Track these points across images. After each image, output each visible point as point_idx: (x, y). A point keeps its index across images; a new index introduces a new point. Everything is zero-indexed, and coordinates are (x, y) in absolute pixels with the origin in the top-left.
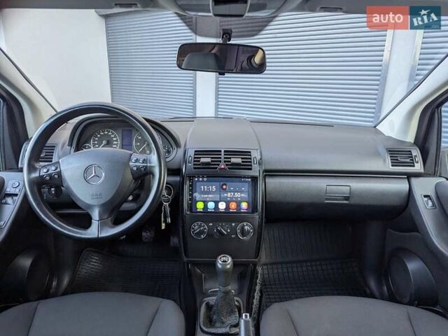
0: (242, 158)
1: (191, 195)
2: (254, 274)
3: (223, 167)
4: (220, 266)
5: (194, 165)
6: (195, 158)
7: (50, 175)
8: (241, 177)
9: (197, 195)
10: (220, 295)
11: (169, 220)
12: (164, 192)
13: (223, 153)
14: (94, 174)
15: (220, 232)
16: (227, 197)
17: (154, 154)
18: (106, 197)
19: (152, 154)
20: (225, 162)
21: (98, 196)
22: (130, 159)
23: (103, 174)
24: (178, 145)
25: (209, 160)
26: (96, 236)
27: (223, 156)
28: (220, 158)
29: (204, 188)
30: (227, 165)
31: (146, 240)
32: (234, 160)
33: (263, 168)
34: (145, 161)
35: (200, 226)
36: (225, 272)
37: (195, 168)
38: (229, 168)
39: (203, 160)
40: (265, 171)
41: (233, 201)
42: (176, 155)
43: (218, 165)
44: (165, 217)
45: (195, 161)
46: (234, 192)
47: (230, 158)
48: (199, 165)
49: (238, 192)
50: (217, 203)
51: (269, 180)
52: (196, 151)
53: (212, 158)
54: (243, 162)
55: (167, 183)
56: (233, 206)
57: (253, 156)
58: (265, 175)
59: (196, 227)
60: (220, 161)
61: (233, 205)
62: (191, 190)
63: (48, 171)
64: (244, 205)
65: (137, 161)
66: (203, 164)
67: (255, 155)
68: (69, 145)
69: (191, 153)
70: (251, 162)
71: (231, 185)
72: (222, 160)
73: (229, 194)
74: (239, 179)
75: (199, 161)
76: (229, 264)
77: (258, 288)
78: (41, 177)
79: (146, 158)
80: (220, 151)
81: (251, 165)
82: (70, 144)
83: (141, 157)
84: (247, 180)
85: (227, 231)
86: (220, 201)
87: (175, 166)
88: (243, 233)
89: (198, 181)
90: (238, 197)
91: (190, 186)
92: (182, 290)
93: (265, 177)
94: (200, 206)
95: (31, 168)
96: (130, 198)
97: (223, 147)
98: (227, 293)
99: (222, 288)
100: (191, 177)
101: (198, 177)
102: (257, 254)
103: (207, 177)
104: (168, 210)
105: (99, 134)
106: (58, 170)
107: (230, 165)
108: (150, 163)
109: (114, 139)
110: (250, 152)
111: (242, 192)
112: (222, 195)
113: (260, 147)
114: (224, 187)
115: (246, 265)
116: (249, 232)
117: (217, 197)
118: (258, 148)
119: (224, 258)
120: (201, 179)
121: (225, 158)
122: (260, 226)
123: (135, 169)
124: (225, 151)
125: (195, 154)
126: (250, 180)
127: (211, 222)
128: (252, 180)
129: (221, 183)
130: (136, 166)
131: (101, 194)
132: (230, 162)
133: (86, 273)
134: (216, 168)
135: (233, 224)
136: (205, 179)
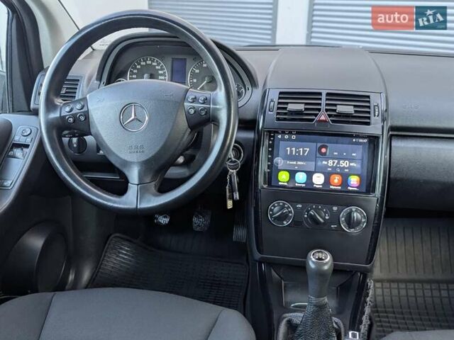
0: (355, 106)
1: (271, 160)
2: (362, 289)
3: (323, 118)
4: (312, 266)
5: (278, 114)
6: (279, 103)
7: (74, 116)
8: (351, 136)
9: (279, 161)
10: (310, 309)
11: (237, 196)
12: (231, 154)
13: (324, 97)
14: (133, 117)
15: (313, 218)
16: (327, 166)
17: (221, 89)
18: (149, 153)
19: (218, 89)
20: (327, 110)
21: (139, 149)
22: (184, 98)
23: (147, 118)
24: (254, 83)
25: (301, 107)
26: (134, 206)
27: (323, 102)
28: (320, 104)
29: (291, 151)
30: (330, 116)
31: (198, 229)
32: (341, 109)
33: (389, 124)
34: (206, 101)
35: (283, 208)
36: (320, 274)
37: (278, 119)
38: (333, 121)
39: (291, 107)
40: (392, 128)
41: (337, 173)
42: (251, 98)
43: (316, 115)
44: (232, 191)
45: (278, 108)
46: (339, 159)
47: (335, 105)
48: (285, 114)
49: (345, 159)
50: (310, 175)
51: (397, 144)
52: (281, 93)
53: (306, 104)
54: (356, 111)
55: (236, 142)
56: (336, 181)
57: (373, 103)
58: (392, 136)
59: (276, 209)
60: (319, 110)
61: (336, 179)
62: (271, 153)
63: (71, 111)
64: (354, 180)
65: (195, 100)
66: (292, 113)
67: (377, 101)
68: (97, 79)
69: (274, 96)
70: (369, 112)
71: (333, 148)
72: (323, 107)
73: (330, 163)
74: (348, 139)
75: (285, 108)
76: (327, 263)
77: (367, 310)
78: (62, 118)
79: (208, 96)
80: (320, 94)
81: (369, 118)
82: (100, 78)
83: (202, 95)
84: (361, 140)
85: (324, 219)
86: (315, 172)
87: (249, 116)
88: (350, 222)
89: (283, 139)
90: (344, 168)
91: (270, 146)
92: (248, 302)
93: (391, 138)
94: (283, 177)
95: (50, 106)
96: (181, 160)
97: (324, 88)
98: (321, 307)
99: (313, 299)
100: (272, 133)
101: (283, 133)
102: (370, 259)
103: (298, 133)
104: (235, 180)
105: (139, 64)
106: (85, 109)
107: (335, 116)
108: (214, 104)
109: (160, 72)
110: (368, 97)
111: (351, 160)
112: (319, 163)
113: (386, 91)
114: (323, 150)
115: (350, 272)
116: (359, 223)
117: (311, 166)
118: (383, 90)
119: (320, 254)
120: (286, 137)
121: (327, 105)
122: (378, 215)
123: (192, 111)
124: (328, 94)
125: (280, 98)
126: (366, 141)
127: (298, 203)
128: (370, 142)
129: (319, 145)
130: (194, 108)
131: (142, 147)
132: (335, 110)
133: (113, 267)
134: (313, 120)
135: (335, 208)
136: (294, 137)
